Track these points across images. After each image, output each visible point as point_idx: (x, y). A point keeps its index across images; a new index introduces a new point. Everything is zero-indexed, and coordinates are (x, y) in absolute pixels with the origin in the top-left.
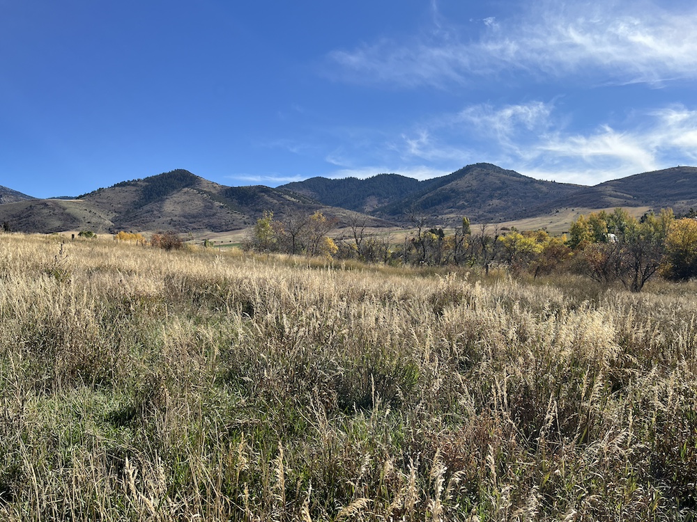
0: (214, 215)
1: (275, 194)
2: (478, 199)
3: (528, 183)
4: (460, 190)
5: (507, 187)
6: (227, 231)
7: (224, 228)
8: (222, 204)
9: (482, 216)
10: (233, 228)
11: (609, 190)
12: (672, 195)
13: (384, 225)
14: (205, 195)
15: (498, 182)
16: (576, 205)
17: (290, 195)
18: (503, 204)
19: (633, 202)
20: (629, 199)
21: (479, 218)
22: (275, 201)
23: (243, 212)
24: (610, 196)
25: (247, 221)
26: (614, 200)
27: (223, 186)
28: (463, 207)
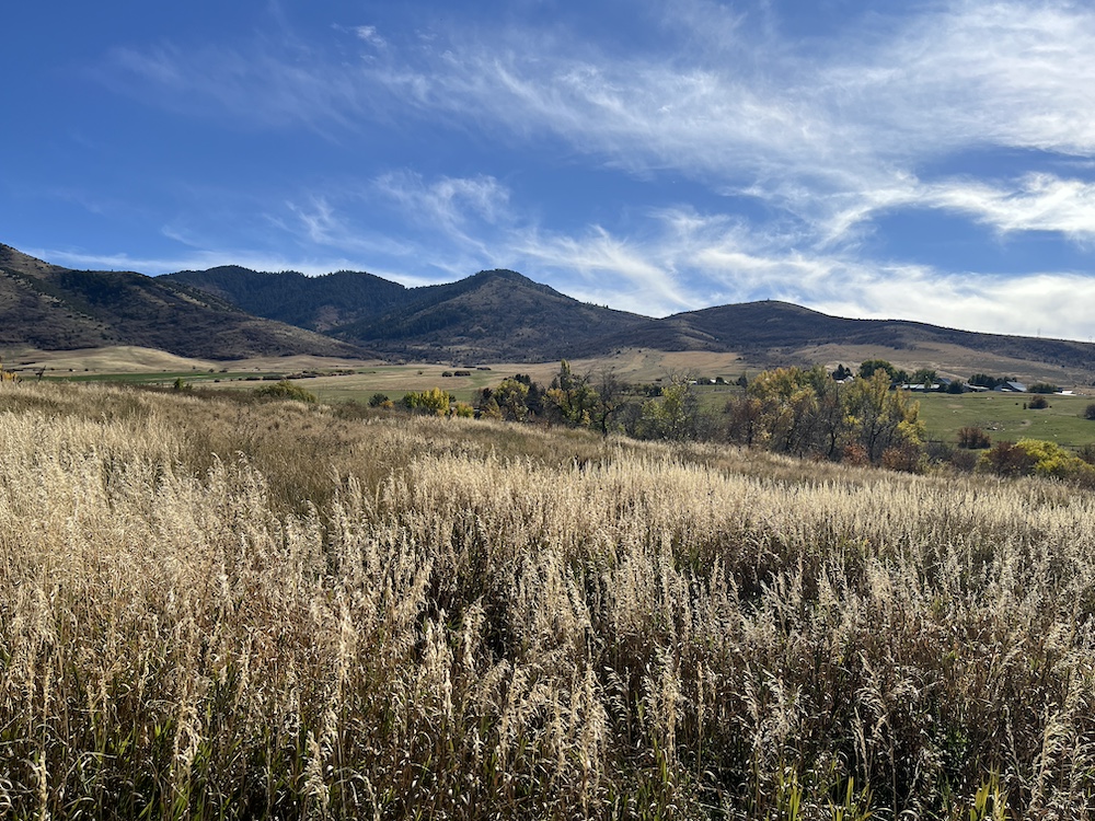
0: (41, 318)
1: (160, 289)
2: (501, 324)
3: (571, 305)
4: (474, 308)
5: (543, 309)
6: (68, 349)
7: (63, 343)
8: (56, 301)
9: (508, 351)
10: (81, 344)
11: (684, 325)
12: (762, 340)
13: (358, 355)
14: (22, 282)
15: (530, 301)
16: (643, 344)
17: (188, 294)
18: (538, 335)
19: (717, 346)
20: (710, 340)
21: (504, 354)
22: (161, 302)
23: (97, 317)
24: (687, 334)
25: (106, 333)
26: (692, 341)
27: (55, 268)
28: (478, 336)
